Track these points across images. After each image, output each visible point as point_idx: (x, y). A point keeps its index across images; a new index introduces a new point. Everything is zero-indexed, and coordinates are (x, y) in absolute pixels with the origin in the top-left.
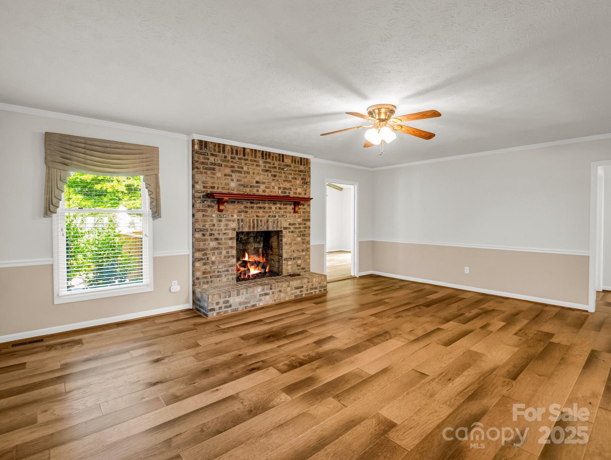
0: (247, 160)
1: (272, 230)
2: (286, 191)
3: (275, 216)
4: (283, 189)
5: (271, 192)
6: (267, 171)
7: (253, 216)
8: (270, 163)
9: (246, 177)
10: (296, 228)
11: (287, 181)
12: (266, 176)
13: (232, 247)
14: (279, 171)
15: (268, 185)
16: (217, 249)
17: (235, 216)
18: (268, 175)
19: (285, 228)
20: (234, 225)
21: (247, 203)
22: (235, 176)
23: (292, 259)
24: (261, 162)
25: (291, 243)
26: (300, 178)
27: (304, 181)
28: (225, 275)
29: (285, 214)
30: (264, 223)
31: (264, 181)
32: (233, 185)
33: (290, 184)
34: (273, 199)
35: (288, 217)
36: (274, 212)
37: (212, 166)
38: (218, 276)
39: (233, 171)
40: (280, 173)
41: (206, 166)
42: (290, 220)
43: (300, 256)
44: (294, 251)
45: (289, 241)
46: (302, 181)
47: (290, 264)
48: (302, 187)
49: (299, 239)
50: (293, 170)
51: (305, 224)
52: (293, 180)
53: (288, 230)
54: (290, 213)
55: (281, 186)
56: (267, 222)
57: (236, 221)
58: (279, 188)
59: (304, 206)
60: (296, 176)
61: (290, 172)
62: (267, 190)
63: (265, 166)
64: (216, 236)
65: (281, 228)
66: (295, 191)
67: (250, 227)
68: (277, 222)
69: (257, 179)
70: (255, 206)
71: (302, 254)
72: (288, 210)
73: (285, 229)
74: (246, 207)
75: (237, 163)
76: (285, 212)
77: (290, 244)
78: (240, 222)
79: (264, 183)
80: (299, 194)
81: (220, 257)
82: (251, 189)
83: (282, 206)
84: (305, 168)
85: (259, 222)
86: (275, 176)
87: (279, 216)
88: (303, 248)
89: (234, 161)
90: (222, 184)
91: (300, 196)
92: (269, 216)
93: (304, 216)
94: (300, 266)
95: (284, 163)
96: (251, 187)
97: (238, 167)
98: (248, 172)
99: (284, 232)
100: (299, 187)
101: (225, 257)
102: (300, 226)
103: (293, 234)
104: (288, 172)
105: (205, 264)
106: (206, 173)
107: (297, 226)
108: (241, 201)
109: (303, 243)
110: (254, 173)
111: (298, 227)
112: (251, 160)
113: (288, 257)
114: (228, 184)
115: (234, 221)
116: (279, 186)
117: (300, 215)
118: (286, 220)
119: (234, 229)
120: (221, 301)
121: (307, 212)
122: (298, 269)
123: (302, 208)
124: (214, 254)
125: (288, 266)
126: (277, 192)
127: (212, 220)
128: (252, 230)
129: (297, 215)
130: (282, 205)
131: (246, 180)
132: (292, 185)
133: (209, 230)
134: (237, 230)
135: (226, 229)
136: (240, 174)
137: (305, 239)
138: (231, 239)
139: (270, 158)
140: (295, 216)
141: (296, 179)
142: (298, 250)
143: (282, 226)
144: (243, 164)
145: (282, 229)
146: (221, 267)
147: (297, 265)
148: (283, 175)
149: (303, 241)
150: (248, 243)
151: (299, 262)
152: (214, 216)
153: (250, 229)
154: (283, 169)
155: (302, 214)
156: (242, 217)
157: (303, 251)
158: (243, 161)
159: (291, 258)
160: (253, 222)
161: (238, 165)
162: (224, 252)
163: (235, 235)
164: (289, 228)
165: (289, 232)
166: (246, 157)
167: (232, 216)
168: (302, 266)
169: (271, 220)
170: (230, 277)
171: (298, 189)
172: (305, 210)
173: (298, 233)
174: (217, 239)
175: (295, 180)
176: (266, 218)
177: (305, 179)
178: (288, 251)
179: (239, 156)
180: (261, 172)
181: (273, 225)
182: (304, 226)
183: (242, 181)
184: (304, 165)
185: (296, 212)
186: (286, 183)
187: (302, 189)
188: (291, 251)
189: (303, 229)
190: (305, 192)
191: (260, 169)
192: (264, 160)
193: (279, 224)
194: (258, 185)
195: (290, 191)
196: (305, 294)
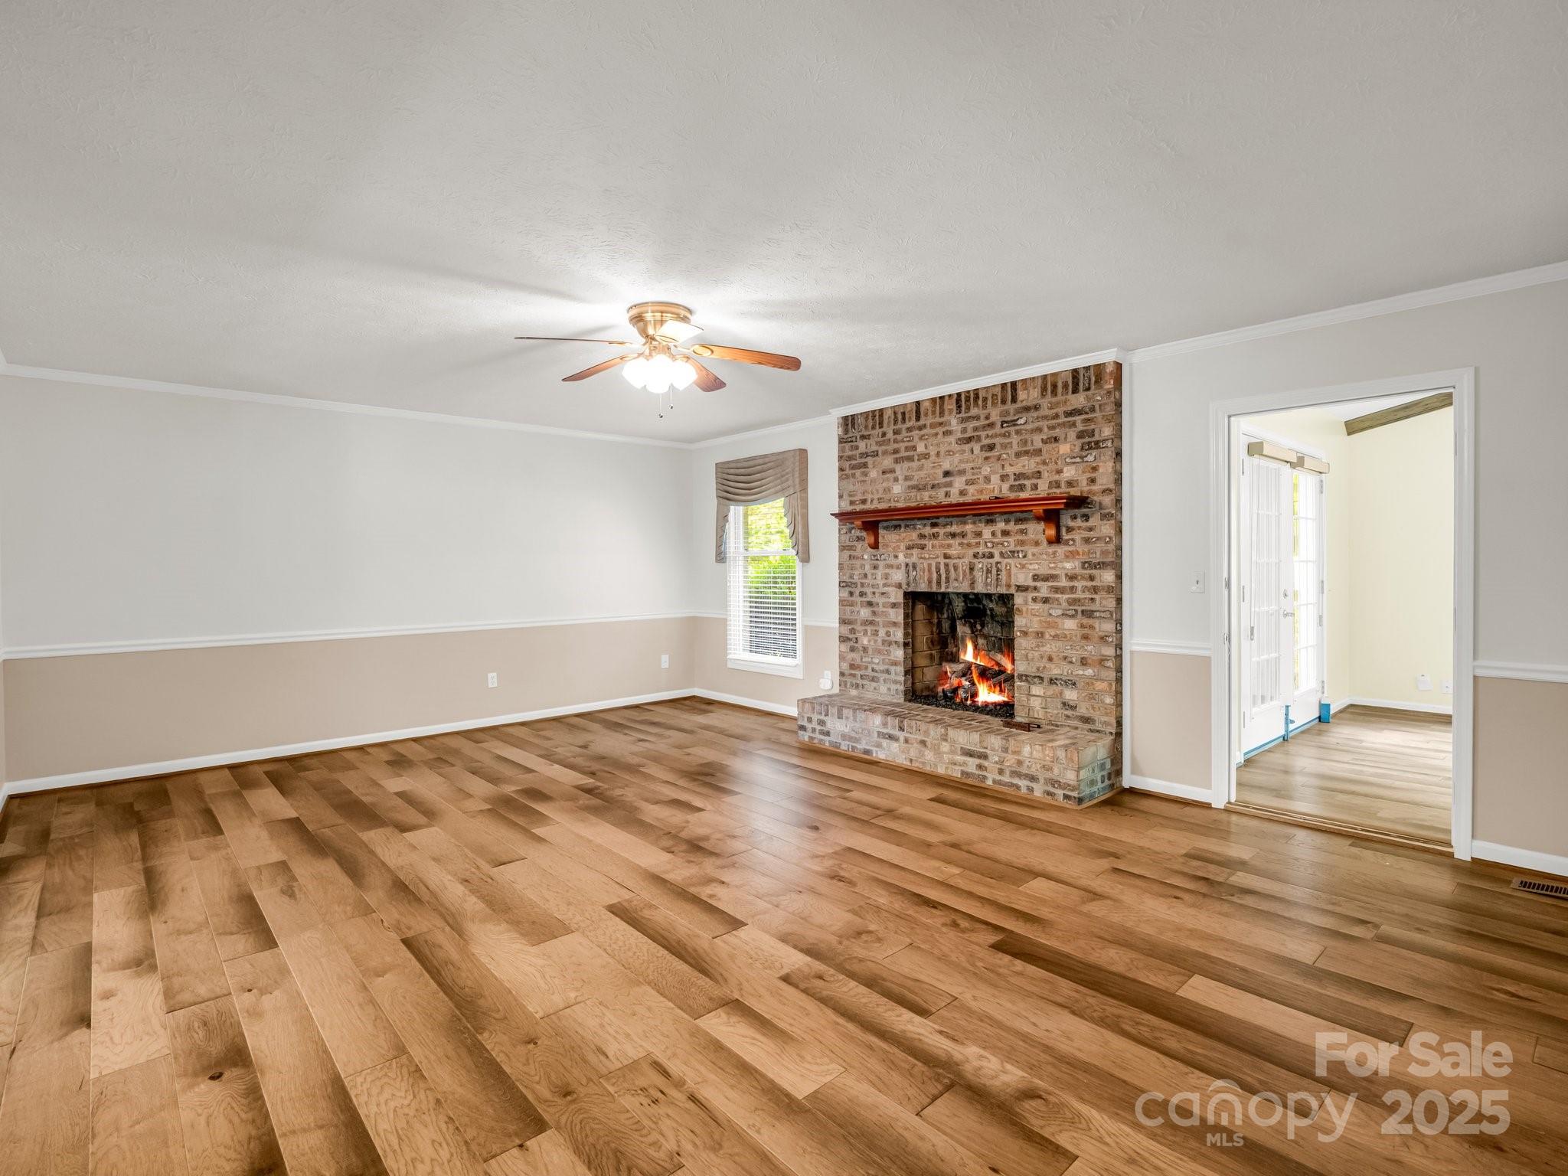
0: (925, 426)
1: (986, 591)
2: (1026, 482)
3: (991, 556)
4: (1015, 480)
5: (981, 492)
6: (969, 440)
7: (938, 557)
8: (977, 418)
9: (921, 468)
10: (1057, 590)
11: (1027, 453)
12: (967, 455)
13: (895, 624)
14: (1003, 431)
15: (973, 474)
16: (872, 623)
17: (901, 556)
18: (972, 451)
19: (1021, 588)
20: (898, 576)
21: (925, 525)
22: (901, 470)
23: (1046, 682)
24: (954, 422)
25: (1042, 634)
26: (1072, 434)
27: (1087, 439)
28: (885, 680)
29: (1019, 548)
30: (964, 571)
31: (962, 466)
32: (897, 489)
33: (1038, 459)
34: (985, 511)
35: (1030, 556)
36: (989, 545)
37: (863, 460)
38: (873, 679)
39: (897, 461)
40: (1004, 435)
41: (854, 462)
42: (1037, 567)
43: (1074, 679)
44: (1050, 659)
45: (1035, 625)
46: (1079, 444)
47: (1038, 694)
48: (1078, 460)
49: (1070, 624)
50: (1045, 418)
51: (1092, 578)
52: (1046, 448)
53: (1031, 595)
54: (1037, 544)
55: (1009, 470)
56: (972, 569)
57: (903, 568)
58: (1003, 478)
59: (1087, 521)
60: (1057, 432)
61: (1036, 424)
62: (971, 489)
63: (964, 430)
64: (870, 598)
65: (1009, 586)
66: (1057, 477)
67: (930, 582)
68: (998, 570)
69: (946, 466)
70: (941, 531)
71: (1081, 672)
72: (1031, 536)
73: (1022, 591)
74: (922, 536)
75: (904, 441)
76: (1022, 543)
77: (1040, 635)
78: (911, 568)
79: (962, 472)
80: (1070, 484)
81: (876, 641)
82: (933, 493)
83: (1012, 527)
84: (1088, 399)
85: (952, 571)
86: (991, 447)
87: (1002, 554)
88: (1085, 654)
89: (899, 437)
90: (877, 491)
91: (1074, 492)
92: (975, 556)
93: (1089, 553)
94: (1074, 708)
95: (1019, 405)
96: (933, 487)
97: (907, 449)
98: (926, 455)
99: (1019, 600)
100: (1068, 464)
101: (884, 642)
102: (1075, 583)
103: (1047, 606)
104: (1029, 427)
105: (852, 649)
106: (853, 475)
107: (1063, 583)
108: (913, 522)
109: (1085, 637)
110: (938, 454)
111: (1064, 587)
112: (932, 426)
113: (1031, 670)
114: (887, 490)
115: (898, 568)
116: (1004, 472)
117: (1070, 549)
118: (1023, 566)
119: (899, 586)
120: (815, 717)
121: (1098, 539)
122: (1068, 717)
123: (1079, 528)
124: (865, 632)
125: (1032, 698)
126: (998, 488)
127: (863, 566)
128: (934, 588)
129: (1061, 550)
130: (1012, 523)
131: (922, 474)
132: (1044, 463)
133: (859, 586)
134: (904, 586)
135: (885, 585)
136: (911, 464)
137: (1091, 627)
138: (894, 605)
139: (978, 405)
140: (1054, 553)
141: (1056, 440)
142: (1065, 658)
143: (1013, 582)
144: (916, 439)
145: (1012, 591)
146: (877, 661)
147: (1064, 704)
148: (1015, 439)
149: (1086, 631)
151: (1070, 695)
152: (866, 557)
153: (931, 588)
154: (1013, 423)
155: (1081, 547)
156: (914, 559)
157: (1084, 662)
158: (916, 433)
159: (1041, 678)
160: (938, 571)
161: (907, 444)
162: (882, 633)
163: (900, 599)
165: (1034, 600)
167: (896, 557)
168: (1082, 710)
169: (980, 566)
170: (894, 687)
171: (1065, 470)
172: (1092, 534)
173: (1064, 605)
174: (870, 604)
175: (1054, 445)
176: (966, 561)
177: (1092, 433)
178: (1030, 656)
179: (909, 424)
180: (955, 447)
181: (987, 578)
182: (1089, 584)
183: (916, 478)
184: (1088, 389)
185: (1057, 540)
186: (1024, 460)
187: (1081, 467)
188: (1042, 657)
189: (1088, 595)
190: (1093, 475)
191: (952, 439)
192: (963, 415)
193: (1003, 575)
194: (948, 479)
195: (1034, 481)
196: (994, 781)
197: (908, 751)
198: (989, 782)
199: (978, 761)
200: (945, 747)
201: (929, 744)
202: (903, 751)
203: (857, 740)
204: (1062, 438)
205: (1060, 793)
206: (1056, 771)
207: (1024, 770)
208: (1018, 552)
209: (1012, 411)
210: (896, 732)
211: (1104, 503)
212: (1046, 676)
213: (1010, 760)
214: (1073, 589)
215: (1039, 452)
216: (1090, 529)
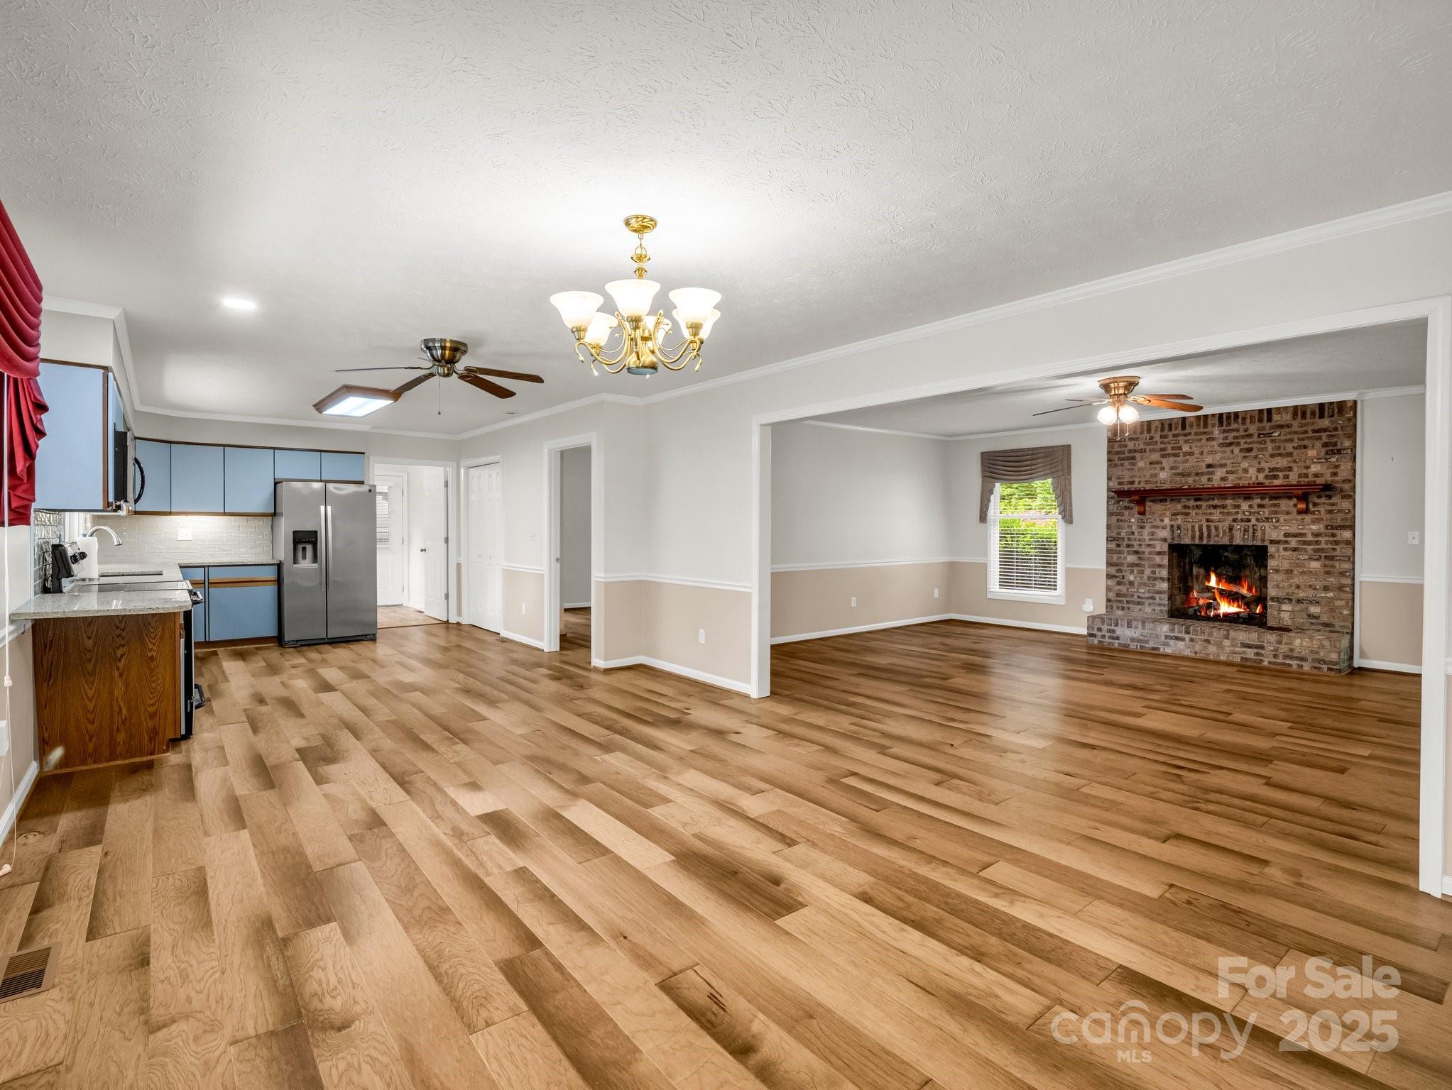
0: (1190, 434)
1: (1242, 544)
2: (1278, 473)
3: (1249, 520)
4: (1270, 472)
5: (1240, 478)
6: (1230, 444)
7: (1201, 521)
8: (1238, 430)
9: (1186, 461)
10: (1305, 543)
11: (1280, 455)
12: (1228, 454)
13: (1160, 566)
14: (1260, 439)
15: (1233, 467)
16: (1137, 565)
17: (1167, 521)
18: (1232, 452)
19: (1272, 542)
20: (1165, 533)
21: (1189, 500)
22: (1167, 463)
23: (1294, 602)
24: (1216, 432)
25: (1292, 571)
26: (1318, 444)
27: (1331, 448)
28: (1149, 604)
29: (1273, 516)
30: (1224, 532)
31: (1224, 461)
32: (1163, 475)
33: (1290, 459)
34: (1243, 492)
35: (1282, 520)
36: (1246, 513)
37: (1132, 455)
38: (1138, 603)
39: (1163, 456)
40: (1261, 443)
41: (1122, 456)
42: (1287, 528)
43: (1317, 599)
44: (1298, 587)
45: (1286, 565)
46: (1324, 450)
47: (1287, 609)
48: (1323, 460)
49: (1315, 565)
50: (1296, 433)
51: (1333, 535)
52: (1296, 452)
53: (1281, 547)
54: (1288, 513)
55: (1264, 465)
56: (1231, 529)
57: (1169, 527)
58: (1259, 470)
59: (1330, 499)
60: (1305, 442)
61: (1288, 437)
62: (1231, 477)
63: (1226, 438)
64: (1136, 548)
65: (1263, 540)
66: (1305, 471)
67: (1193, 537)
68: (1254, 530)
69: (1209, 460)
70: (1204, 504)
71: (1323, 595)
72: (1283, 508)
73: (1275, 543)
74: (1186, 507)
75: (1171, 443)
76: (1276, 513)
77: (1289, 572)
78: (1176, 529)
79: (1223, 465)
80: (1316, 475)
81: (1141, 578)
82: (1197, 478)
83: (1266, 502)
84: (1332, 422)
85: (1213, 530)
86: (1250, 450)
87: (1258, 520)
88: (1327, 583)
89: (1165, 440)
90: (1145, 476)
91: (1320, 481)
92: (1234, 520)
93: (1331, 519)
94: (1317, 618)
95: (1273, 423)
96: (1197, 474)
98: (1191, 453)
99: (1272, 549)
100: (1314, 463)
101: (1149, 578)
102: (1320, 539)
103: (1295, 554)
104: (1283, 438)
105: (1119, 583)
106: (1122, 465)
107: (1310, 538)
108: (1178, 498)
109: (1328, 573)
110: (1202, 453)
111: (1311, 541)
112: (1196, 434)
113: (1281, 594)
114: (1156, 475)
115: (1164, 528)
116: (1260, 467)
117: (1316, 517)
118: (1276, 528)
119: (1165, 540)
120: (1105, 627)
121: (1339, 511)
122: (1312, 623)
123: (1324, 504)
124: (1132, 572)
125: (1282, 613)
126: (1253, 476)
127: (1130, 527)
128: (1197, 542)
129: (1308, 518)
130: (1267, 500)
131: (1187, 465)
132: (1295, 461)
133: (1126, 540)
134: (1169, 540)
135: (1150, 540)
136: (1176, 459)
137: (1333, 566)
138: (1159, 553)
139: (1238, 422)
140: (1303, 519)
141: (1305, 447)
142: (1310, 586)
143: (1267, 537)
144: (1181, 442)
145: (1266, 543)
146: (1143, 591)
147: (1309, 615)
148: (1270, 446)
149: (1328, 569)
151: (1314, 610)
152: (1133, 520)
153: (1194, 541)
154: (1269, 435)
155: (1323, 515)
156: (1179, 522)
157: (1326, 589)
158: (1181, 439)
159: (1290, 600)
160: (1201, 528)
161: (1173, 445)
162: (1148, 572)
163: (1165, 548)
164: (1286, 542)
165: (1285, 549)
166: (1187, 431)
167: (1162, 521)
168: (1324, 619)
169: (1238, 527)
170: (1158, 608)
171: (1312, 466)
172: (1334, 507)
173: (1310, 552)
174: (1136, 552)
175: (1303, 450)
176: (1226, 524)
177: (1335, 444)
178: (1281, 585)
179: (1174, 432)
180: (1217, 448)
181: (1244, 535)
182: (1331, 539)
183: (1181, 468)
184: (1332, 416)
185: (1306, 511)
186: (1278, 459)
187: (1326, 465)
188: (1291, 586)
189: (1329, 546)
190: (1336, 471)
191: (1215, 443)
192: (1224, 428)
193: (1259, 534)
194: (1210, 470)
195: (1287, 473)
196: (1270, 663)
197: (1193, 647)
198: (1266, 663)
199: (1255, 651)
200: (1227, 643)
201: (1212, 642)
202: (1189, 647)
203: (1147, 642)
204: (1310, 446)
205: (1325, 667)
206: (1322, 653)
207: (1296, 654)
208: (1272, 518)
209: (1267, 427)
210: (1183, 635)
211: (1344, 488)
212: (1294, 598)
213: (1284, 649)
214: (1317, 543)
215: (1290, 454)
216: (1333, 505)
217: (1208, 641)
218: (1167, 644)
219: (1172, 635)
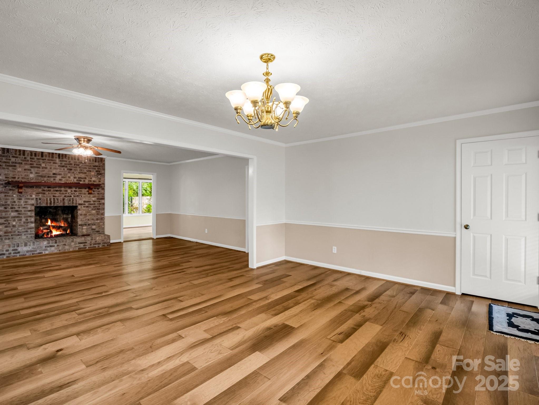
1: (68, 205)
2: (82, 179)
3: (71, 196)
4: (78, 179)
5: (67, 180)
6: (63, 166)
7: (50, 196)
8: (66, 161)
9: (44, 171)
10: (90, 204)
11: (82, 173)
12: (62, 170)
13: (30, 217)
14: (75, 166)
15: (64, 175)
16: (18, 217)
17: (34, 196)
18: (64, 169)
19: (79, 204)
20: (33, 202)
21: (45, 187)
22: (34, 170)
23: (87, 225)
24: (57, 160)
25: (86, 214)
26: (95, 171)
27: (98, 172)
28: (24, 235)
29: (79, 195)
30: (61, 201)
31: (61, 173)
32: (32, 176)
33: (85, 175)
34: (70, 186)
35: (83, 197)
36: (70, 194)
37: (14, 164)
38: (18, 235)
39: (32, 167)
40: (75, 167)
41: (8, 164)
42: (85, 199)
43: (95, 223)
44: (88, 220)
45: (84, 212)
46: (96, 173)
47: (85, 228)
48: (96, 176)
49: (94, 212)
50: (88, 166)
51: (99, 202)
52: (87, 173)
53: (83, 206)
54: (85, 194)
55: (76, 176)
56: (64, 200)
57: (35, 199)
58: (75, 178)
59: (98, 189)
60: (91, 170)
61: (85, 167)
62: (63, 179)
63: (61, 164)
64: (17, 209)
65: (76, 204)
66: (90, 179)
67: (47, 203)
68: (73, 200)
69: (54, 172)
70: (52, 189)
71: (96, 222)
72: (83, 192)
73: (80, 205)
74: (43, 190)
75: (36, 162)
76: (81, 194)
77: (85, 215)
78: (38, 200)
79: (59, 174)
80: (94, 181)
81: (20, 223)
82: (49, 179)
83: (77, 189)
84: (99, 164)
85: (56, 200)
86: (71, 170)
87: (74, 196)
89: (33, 160)
90: (22, 175)
91: (95, 183)
92: (65, 196)
93: (99, 196)
94: (95, 230)
95: (80, 161)
96: (48, 177)
97: (37, 164)
98: (46, 167)
99: (79, 207)
100: (93, 177)
101: (24, 223)
102: (95, 203)
103: (87, 208)
104: (83, 167)
105: (6, 227)
107: (92, 203)
108: (40, 186)
109: (98, 214)
111: (93, 204)
112: (48, 160)
113: (83, 223)
114: (28, 176)
115: (32, 199)
116: (75, 176)
117: (94, 195)
118: (81, 199)
119: (33, 205)
121: (101, 193)
122: (93, 232)
123: (96, 191)
124: (14, 221)
125: (83, 230)
126: (72, 180)
127: (13, 199)
128: (49, 205)
129: (91, 196)
130: (78, 189)
131: (44, 172)
132: (87, 176)
133: (10, 205)
134: (35, 205)
135: (25, 205)
136: (39, 169)
137: (99, 212)
138: (30, 211)
139: (66, 158)
140: (90, 196)
141: (90, 171)
142: (92, 219)
143: (78, 203)
144: (41, 162)
145: (77, 205)
146: (21, 229)
147: (92, 229)
148: (78, 169)
149: (98, 213)
150: (57, 215)
151: (94, 227)
152: (14, 196)
153: (47, 205)
154: (78, 165)
155: (96, 195)
156: (40, 197)
157: (97, 219)
158: (41, 161)
159: (86, 225)
160: (50, 200)
161: (37, 163)
162: (24, 220)
163: (33, 208)
164: (84, 204)
165: (84, 207)
166: (44, 158)
167: (31, 196)
168: (97, 230)
169: (67, 199)
170: (30, 236)
171: (93, 178)
172: (99, 192)
173: (92, 207)
174: (17, 211)
175: (90, 172)
176: (62, 198)
177: (100, 171)
178: (83, 220)
179: (37, 157)
180: (57, 167)
181: (69, 202)
182: (99, 203)
183: (41, 173)
184: (99, 162)
185: (91, 194)
186: (81, 174)
187: (97, 178)
188: (86, 220)
189: (98, 205)
190: (100, 180)
191: (57, 165)
192: (61, 159)
193: (75, 201)
194: (55, 176)
195: (85, 180)
196: (89, 247)
197: (59, 248)
198: (87, 248)
199: (84, 244)
200: (73, 244)
201: (67, 244)
202: (57, 249)
204: (92, 171)
205: (106, 245)
207: (97, 243)
208: (79, 196)
209: (78, 162)
211: (102, 186)
212: (87, 224)
213: (93, 242)
214: (95, 204)
215: (85, 173)
216: (99, 191)
217: (65, 245)
218: (46, 250)
219: (48, 245)
